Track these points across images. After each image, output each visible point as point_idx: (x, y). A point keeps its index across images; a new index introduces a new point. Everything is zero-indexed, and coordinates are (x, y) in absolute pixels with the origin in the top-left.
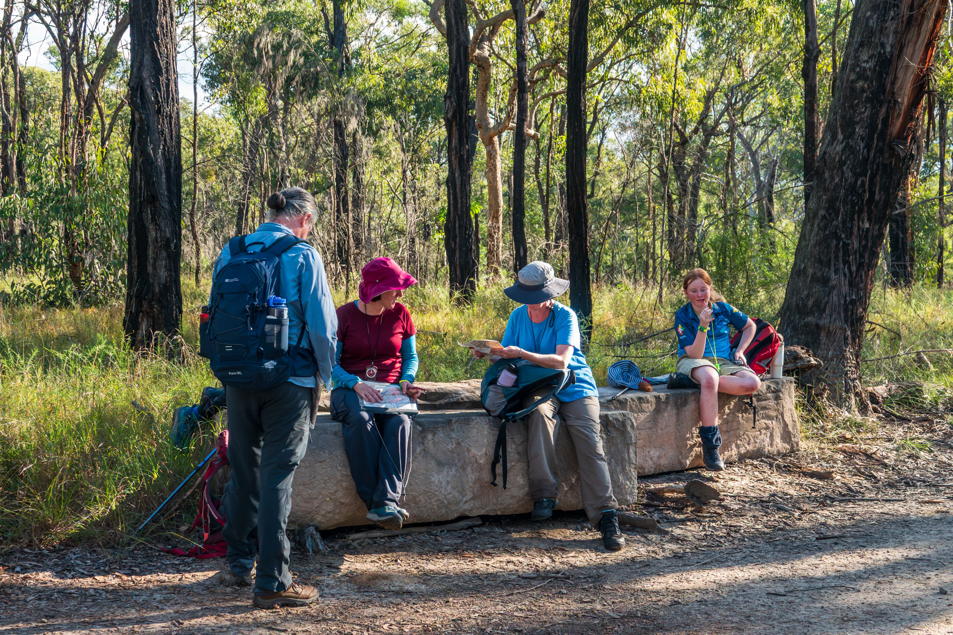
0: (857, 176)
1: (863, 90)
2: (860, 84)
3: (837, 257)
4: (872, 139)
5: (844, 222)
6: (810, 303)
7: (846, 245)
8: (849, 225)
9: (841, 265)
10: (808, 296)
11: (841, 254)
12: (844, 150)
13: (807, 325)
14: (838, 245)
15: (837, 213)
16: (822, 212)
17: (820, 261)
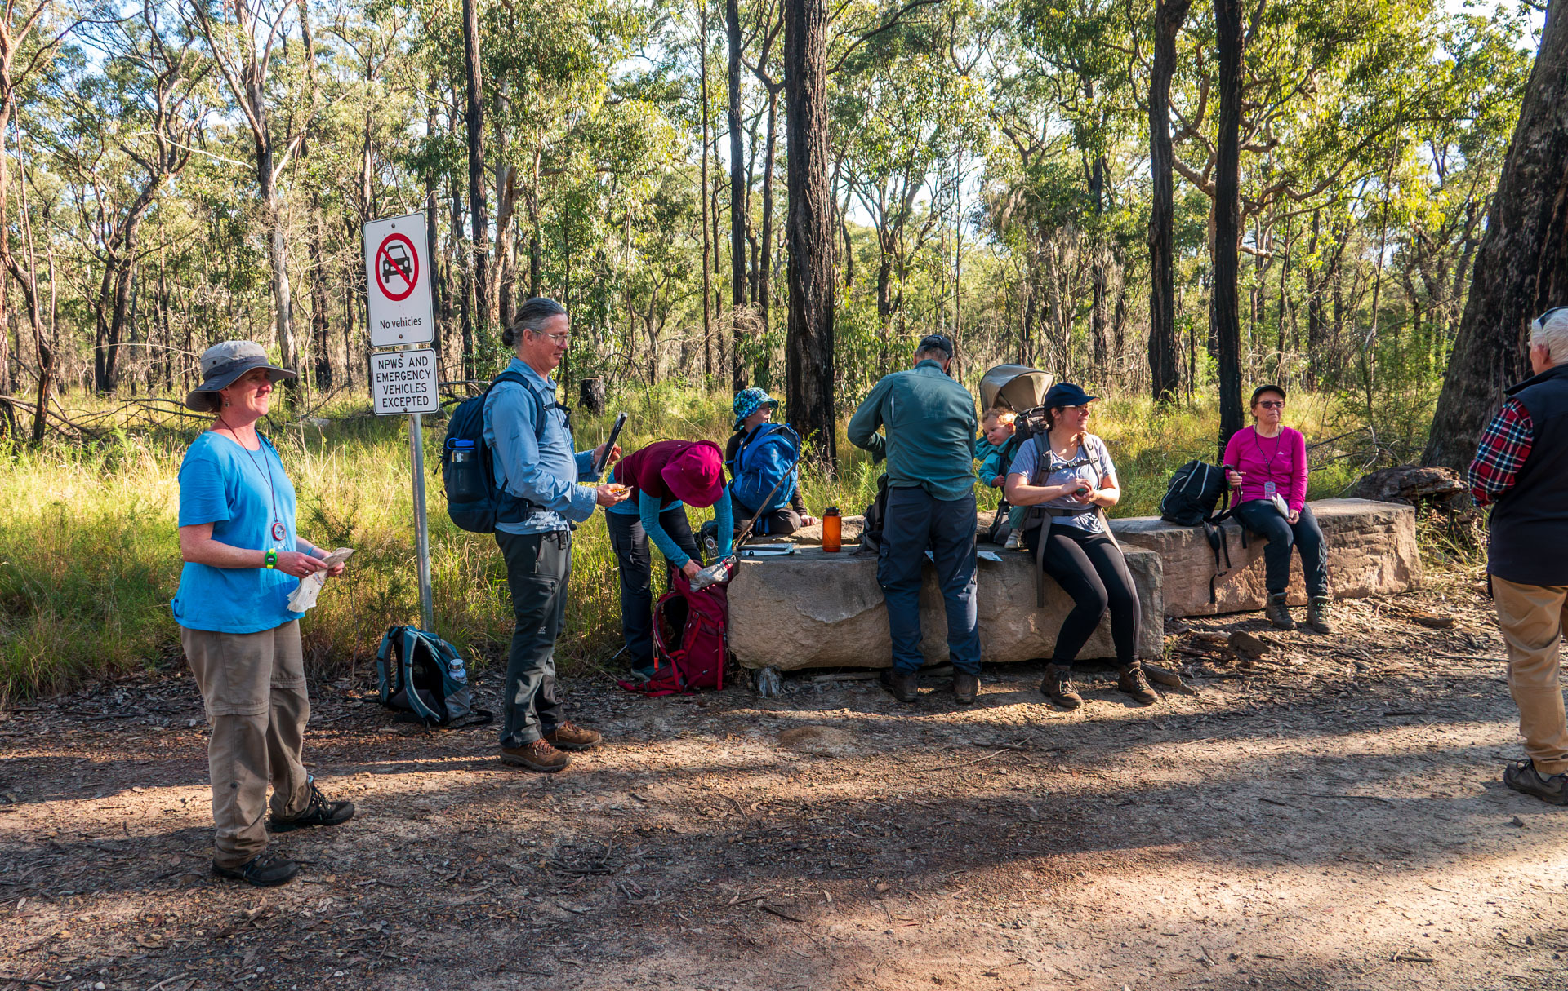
0: (1524, 274)
1: (1533, 175)
2: (1528, 169)
3: (1497, 367)
4: (1544, 231)
5: (1507, 327)
6: (1463, 419)
7: (1509, 353)
8: (1513, 330)
9: (1503, 377)
10: (1460, 412)
11: (1503, 363)
12: (1507, 246)
13: (1459, 443)
14: (1498, 353)
15: (1498, 317)
16: (1480, 317)
17: (1476, 372)
